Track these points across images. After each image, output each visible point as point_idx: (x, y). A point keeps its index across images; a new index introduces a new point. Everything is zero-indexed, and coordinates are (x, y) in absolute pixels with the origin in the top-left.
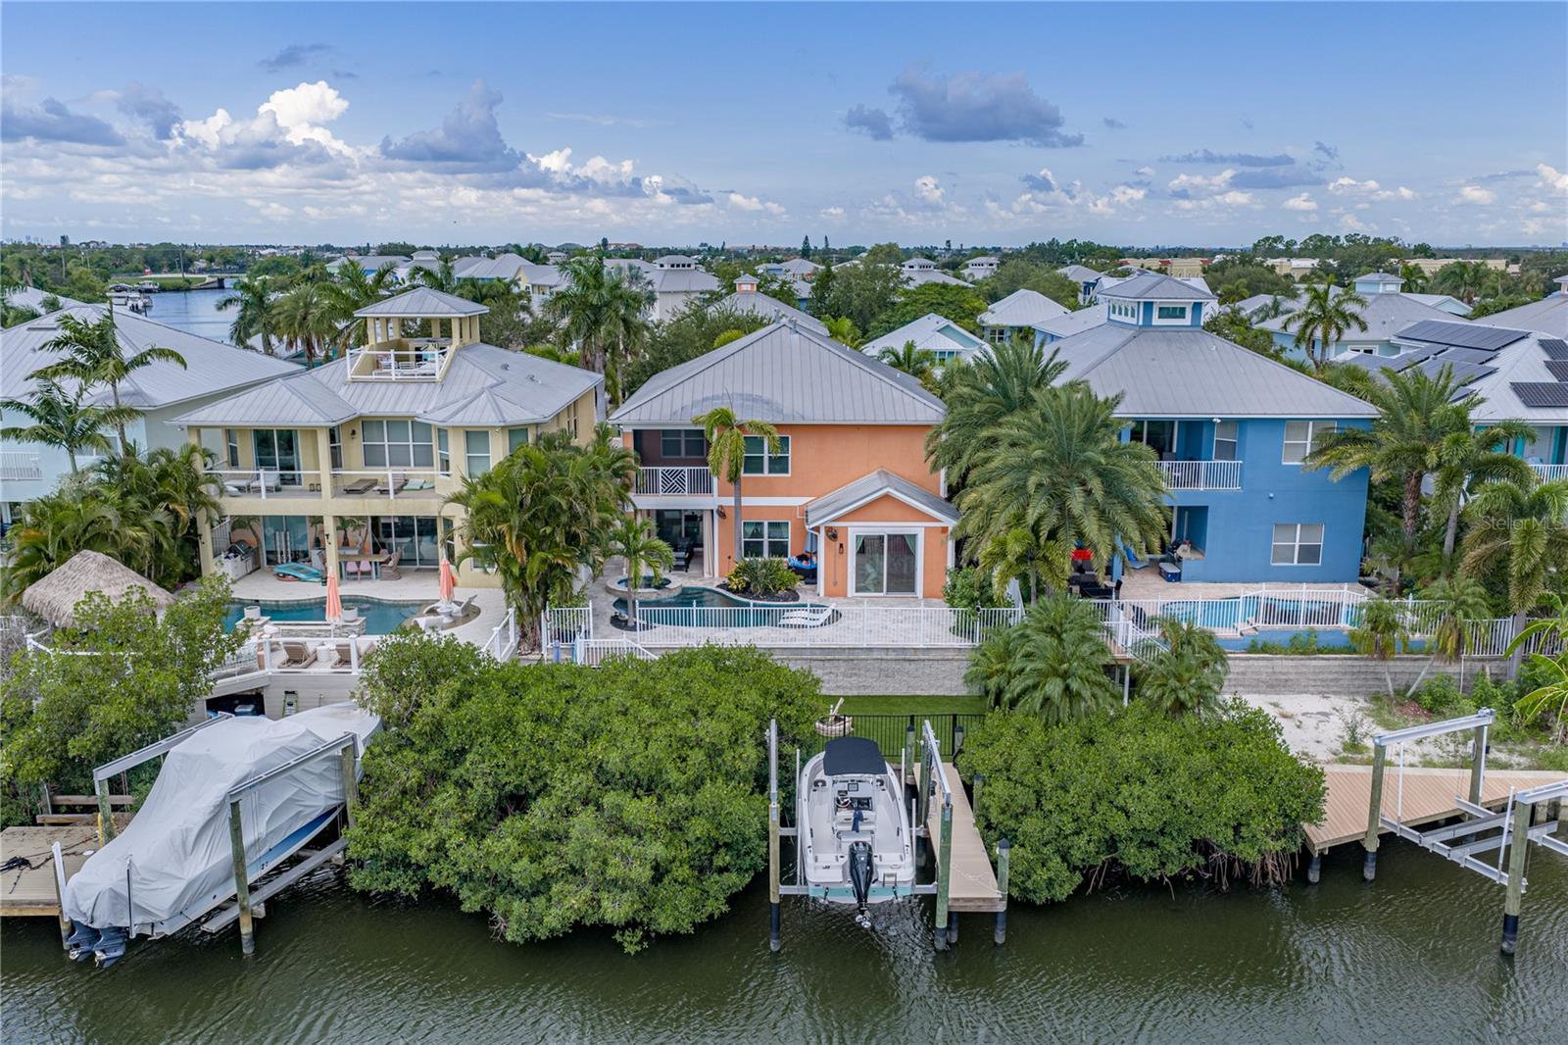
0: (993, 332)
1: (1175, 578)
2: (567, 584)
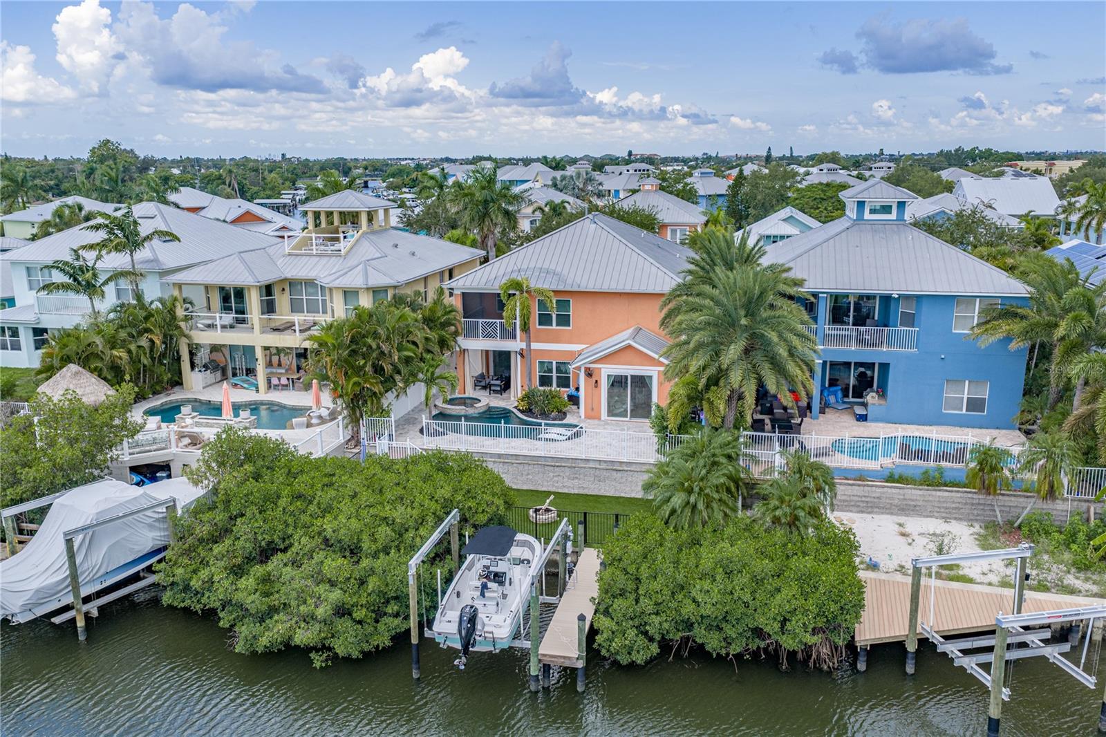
1: (862, 418)
2: (375, 401)
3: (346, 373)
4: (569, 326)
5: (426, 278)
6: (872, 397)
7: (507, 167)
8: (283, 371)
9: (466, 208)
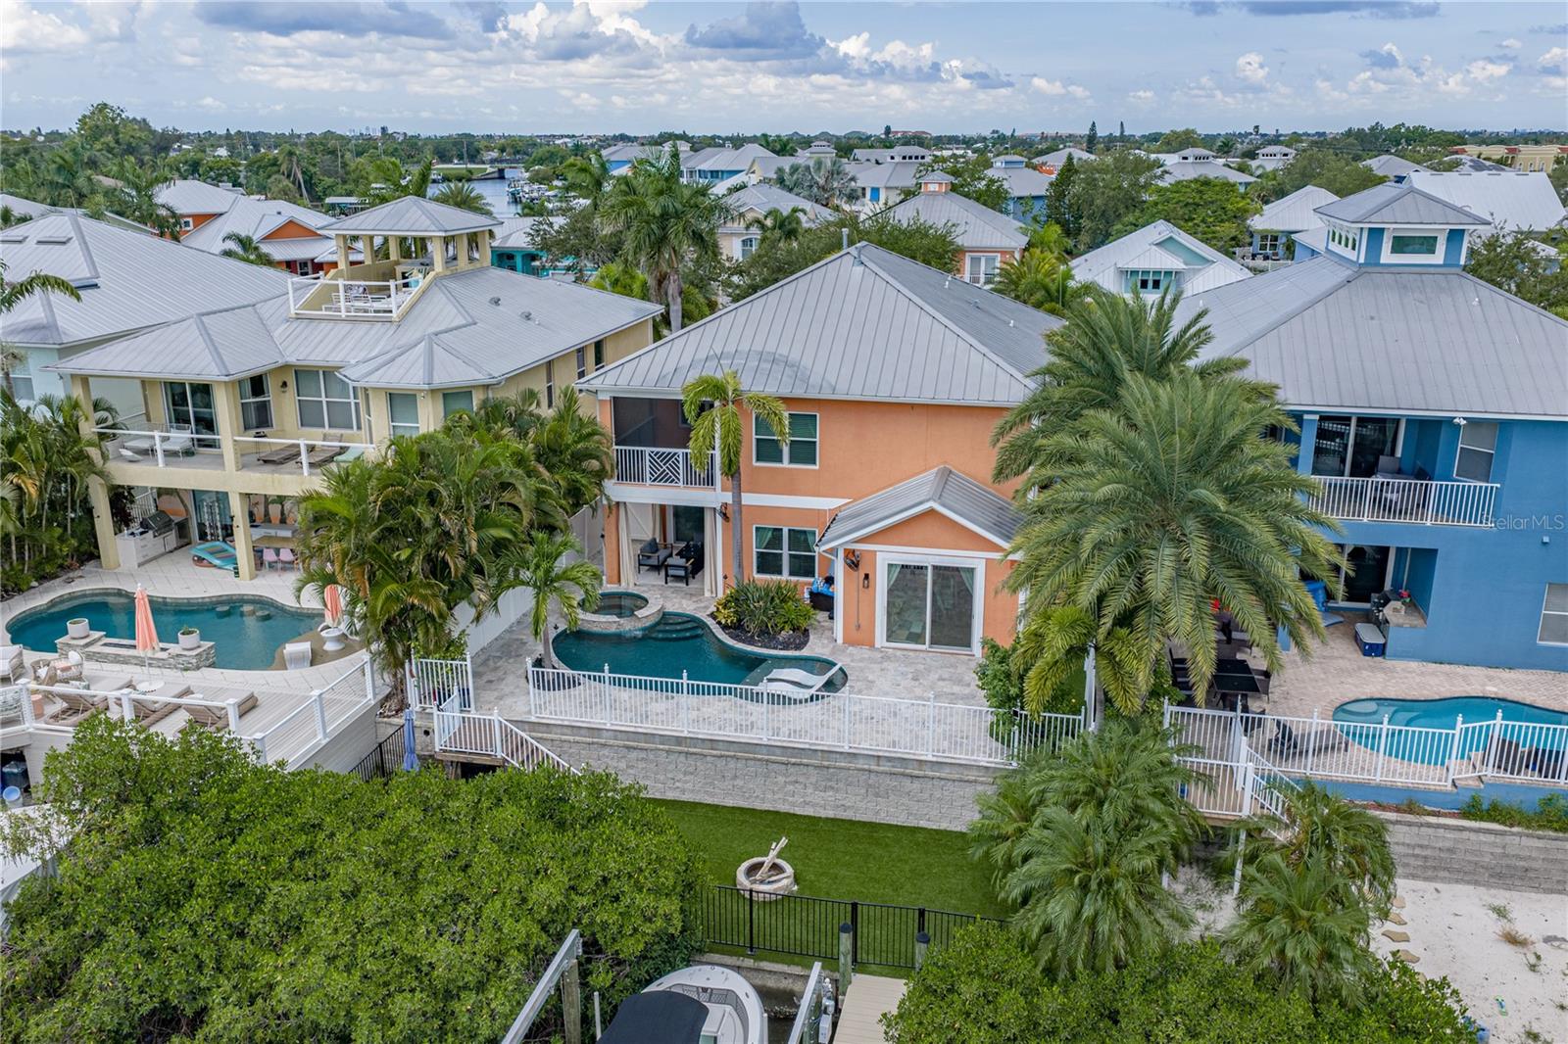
0: (1263, 238)
1: (1377, 650)
2: (432, 630)
3: (372, 575)
4: (814, 463)
5: (549, 363)
6: (1395, 610)
7: (709, 149)
8: (288, 534)
9: (629, 228)
